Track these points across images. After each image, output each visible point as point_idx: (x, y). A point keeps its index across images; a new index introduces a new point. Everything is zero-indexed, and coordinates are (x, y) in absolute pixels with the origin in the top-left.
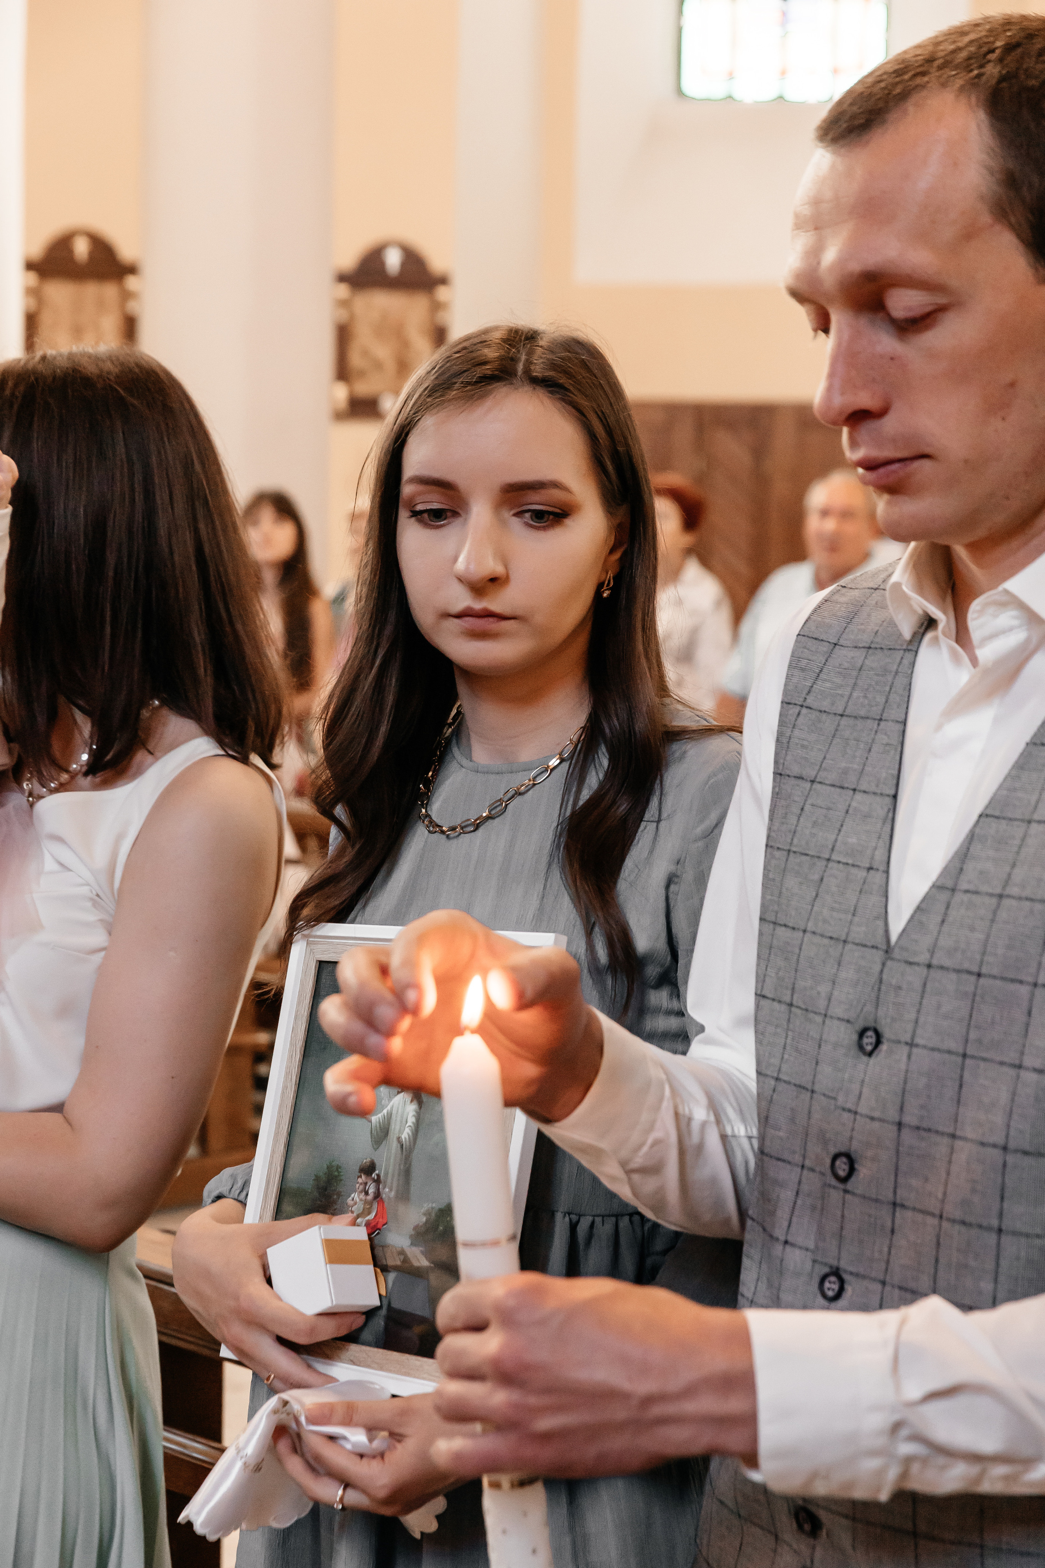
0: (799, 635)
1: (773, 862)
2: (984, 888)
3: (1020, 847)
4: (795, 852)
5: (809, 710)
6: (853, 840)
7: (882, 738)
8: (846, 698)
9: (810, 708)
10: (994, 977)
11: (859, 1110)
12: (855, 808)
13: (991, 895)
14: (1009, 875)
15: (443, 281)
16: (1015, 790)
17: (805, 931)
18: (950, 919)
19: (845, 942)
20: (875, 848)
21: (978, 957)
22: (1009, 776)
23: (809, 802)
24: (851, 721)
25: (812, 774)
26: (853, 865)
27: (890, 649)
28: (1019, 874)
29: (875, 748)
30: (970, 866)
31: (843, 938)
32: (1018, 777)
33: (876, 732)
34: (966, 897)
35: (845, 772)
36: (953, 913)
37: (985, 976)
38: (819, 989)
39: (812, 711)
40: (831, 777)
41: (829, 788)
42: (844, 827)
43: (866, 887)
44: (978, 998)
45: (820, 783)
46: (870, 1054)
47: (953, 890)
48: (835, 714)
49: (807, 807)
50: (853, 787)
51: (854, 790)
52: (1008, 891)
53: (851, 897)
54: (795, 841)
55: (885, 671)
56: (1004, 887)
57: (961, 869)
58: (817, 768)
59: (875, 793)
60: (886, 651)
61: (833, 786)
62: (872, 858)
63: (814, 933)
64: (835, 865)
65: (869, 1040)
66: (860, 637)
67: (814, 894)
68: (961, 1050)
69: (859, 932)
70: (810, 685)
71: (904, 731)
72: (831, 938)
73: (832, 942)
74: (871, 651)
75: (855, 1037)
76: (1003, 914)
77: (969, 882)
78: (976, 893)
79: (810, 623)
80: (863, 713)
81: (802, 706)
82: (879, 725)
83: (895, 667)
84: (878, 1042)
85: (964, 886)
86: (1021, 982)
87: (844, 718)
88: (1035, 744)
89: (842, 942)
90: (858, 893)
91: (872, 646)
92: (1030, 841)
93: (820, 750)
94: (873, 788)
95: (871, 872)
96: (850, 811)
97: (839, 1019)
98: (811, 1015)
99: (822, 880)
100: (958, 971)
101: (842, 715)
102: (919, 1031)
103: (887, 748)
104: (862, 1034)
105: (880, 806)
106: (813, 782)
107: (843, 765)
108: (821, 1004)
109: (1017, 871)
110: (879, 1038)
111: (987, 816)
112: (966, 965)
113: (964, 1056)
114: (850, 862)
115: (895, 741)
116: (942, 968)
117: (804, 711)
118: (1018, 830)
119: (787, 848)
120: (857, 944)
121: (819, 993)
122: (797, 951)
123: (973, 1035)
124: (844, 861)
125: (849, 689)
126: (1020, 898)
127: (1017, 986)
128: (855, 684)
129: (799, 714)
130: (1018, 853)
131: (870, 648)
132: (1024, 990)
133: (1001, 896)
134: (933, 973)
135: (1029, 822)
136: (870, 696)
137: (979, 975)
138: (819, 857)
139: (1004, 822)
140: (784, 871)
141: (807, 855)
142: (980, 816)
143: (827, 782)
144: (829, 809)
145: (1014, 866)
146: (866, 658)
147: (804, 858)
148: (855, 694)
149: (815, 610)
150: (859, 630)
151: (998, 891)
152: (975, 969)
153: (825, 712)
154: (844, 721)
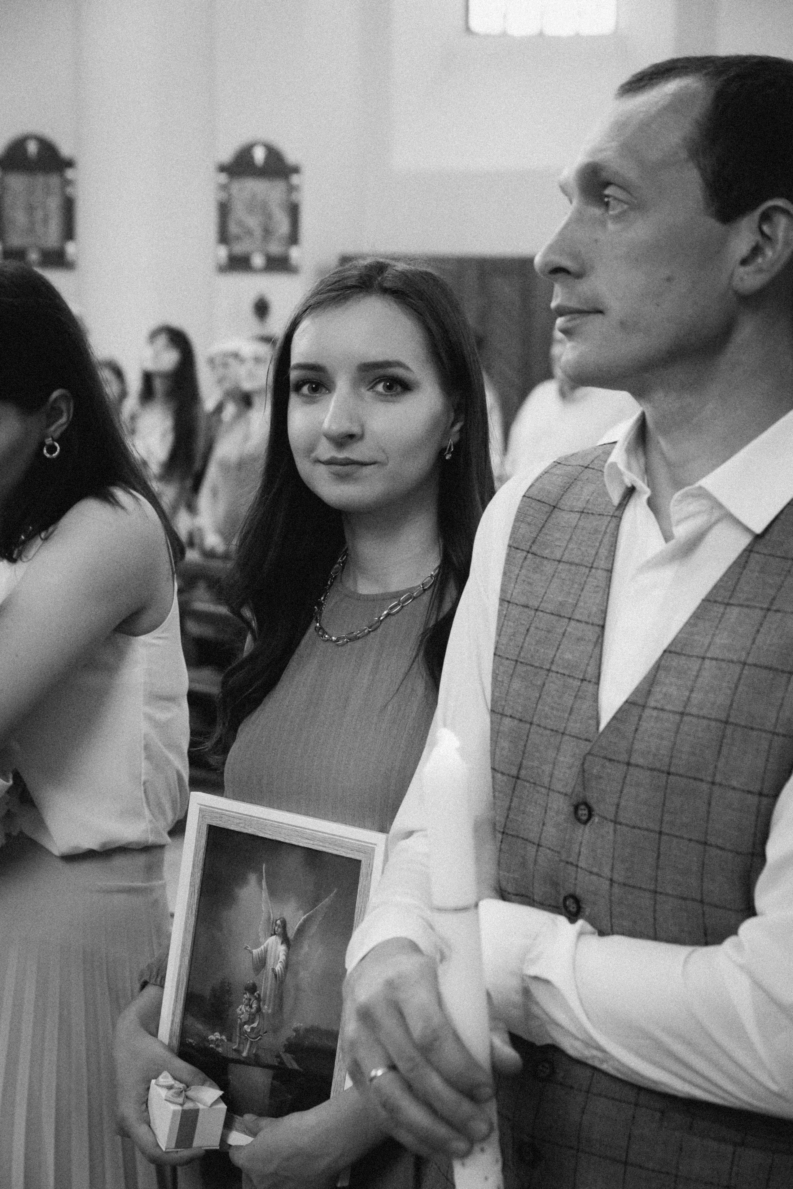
0: (524, 496)
1: (502, 669)
2: (668, 707)
3: (697, 676)
4: (521, 663)
5: (534, 556)
6: (568, 656)
7: (592, 582)
8: (562, 549)
9: (535, 555)
10: (681, 776)
11: (580, 864)
12: (570, 633)
13: (674, 713)
14: (689, 698)
15: (296, 170)
16: (692, 634)
17: (531, 724)
18: (642, 729)
19: (563, 734)
20: (588, 665)
21: (667, 760)
22: (688, 623)
23: (533, 625)
24: (567, 567)
25: (536, 604)
26: (569, 676)
27: (600, 515)
28: (697, 697)
29: (587, 588)
30: (657, 689)
31: (561, 731)
32: (695, 625)
33: (588, 576)
34: (655, 713)
35: (561, 604)
36: (644, 725)
37: (673, 774)
38: (543, 767)
39: (537, 557)
40: (550, 607)
41: (549, 616)
42: (561, 647)
43: (580, 693)
44: (668, 791)
45: (542, 611)
46: (585, 823)
47: (644, 707)
48: (554, 560)
49: (532, 629)
50: (569, 616)
51: (570, 619)
52: (688, 710)
53: (568, 700)
54: (522, 654)
55: (596, 531)
56: (685, 707)
57: (650, 691)
58: (540, 600)
59: (587, 623)
60: (597, 516)
61: (552, 614)
62: (585, 672)
63: (539, 725)
64: (554, 675)
65: (583, 812)
66: (574, 504)
67: (538, 695)
68: (657, 829)
69: (574, 727)
70: (535, 536)
71: (611, 577)
72: (552, 730)
73: (552, 733)
74: (583, 515)
75: (572, 809)
76: (685, 728)
77: (656, 701)
78: (662, 710)
79: (534, 488)
80: (577, 561)
81: (528, 552)
82: (590, 571)
83: (604, 528)
84: (590, 816)
85: (652, 704)
86: (702, 780)
87: (561, 564)
88: (709, 601)
89: (560, 735)
90: (573, 698)
91: (585, 511)
92: (705, 673)
93: (542, 587)
94: (585, 618)
95: (585, 682)
96: (566, 634)
97: (559, 792)
98: (539, 788)
99: (544, 684)
100: (652, 769)
101: (559, 561)
102: (621, 813)
103: (597, 589)
104: (576, 808)
105: (591, 633)
106: (537, 610)
107: (560, 599)
108: (546, 780)
109: (694, 695)
110: (590, 811)
111: (670, 652)
112: (658, 765)
113: (660, 833)
114: (567, 673)
115: (603, 584)
116: (637, 766)
117: (530, 555)
118: (695, 665)
119: (515, 658)
120: (573, 737)
121: (543, 771)
122: (525, 737)
123: (667, 818)
124: (562, 671)
125: (565, 542)
126: (698, 717)
127: (699, 783)
128: (571, 539)
129: (525, 558)
130: (695, 681)
131: (583, 512)
132: (705, 787)
133: (682, 714)
134: (631, 769)
135: (703, 658)
136: (583, 549)
137: (669, 773)
138: (542, 668)
139: (683, 658)
140: (512, 676)
141: (532, 666)
142: (665, 651)
143: (548, 611)
144: (549, 632)
145: (692, 691)
146: (579, 519)
147: (529, 668)
148: (570, 546)
149: (537, 480)
150: (574, 498)
151: (681, 709)
152: (665, 768)
153: (546, 558)
154: (561, 566)
